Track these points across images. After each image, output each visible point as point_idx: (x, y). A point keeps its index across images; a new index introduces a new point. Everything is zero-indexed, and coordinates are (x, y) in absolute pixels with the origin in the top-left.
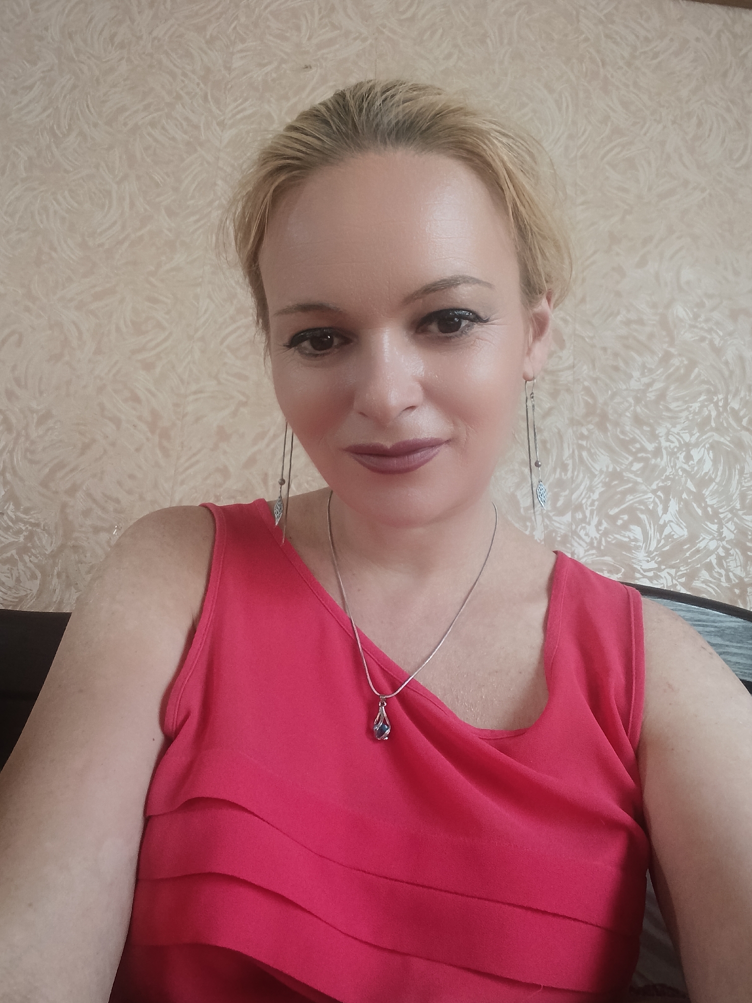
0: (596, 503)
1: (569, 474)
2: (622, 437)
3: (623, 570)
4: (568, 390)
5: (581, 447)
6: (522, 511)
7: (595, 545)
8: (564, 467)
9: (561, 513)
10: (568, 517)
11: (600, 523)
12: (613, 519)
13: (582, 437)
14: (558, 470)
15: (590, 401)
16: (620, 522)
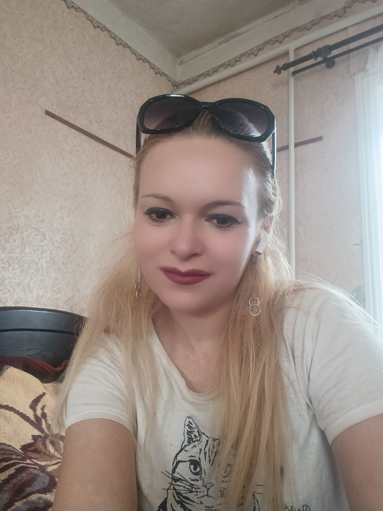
0: (50, 286)
1: (44, 278)
2: (58, 267)
3: (55, 306)
4: (46, 252)
5: (48, 270)
6: (31, 289)
7: (49, 298)
8: (43, 276)
9: (41, 289)
10: (43, 291)
11: (51, 292)
12: (54, 291)
13: (49, 267)
14: (41, 276)
15: (52, 256)
16: (56, 292)
